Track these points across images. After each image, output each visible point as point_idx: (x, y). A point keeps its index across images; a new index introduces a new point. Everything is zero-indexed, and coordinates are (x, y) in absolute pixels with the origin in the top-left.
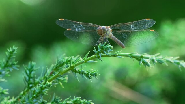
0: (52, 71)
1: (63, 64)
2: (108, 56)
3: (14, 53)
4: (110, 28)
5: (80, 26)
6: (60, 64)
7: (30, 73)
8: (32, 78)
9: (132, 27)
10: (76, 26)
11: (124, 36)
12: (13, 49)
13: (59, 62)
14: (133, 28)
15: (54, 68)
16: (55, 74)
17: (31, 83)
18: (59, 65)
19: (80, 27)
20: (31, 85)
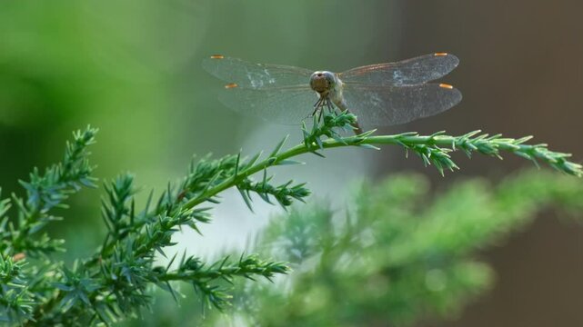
0: (182, 191)
1: (213, 173)
2: (340, 144)
3: (88, 143)
4: (341, 78)
5: (264, 74)
6: (204, 175)
7: (122, 200)
8: (126, 212)
9: (396, 76)
10: (252, 75)
11: (374, 100)
12: (87, 134)
13: (201, 167)
14: (399, 78)
15: (189, 182)
16: (189, 199)
17: (124, 226)
18: (201, 175)
19: (262, 76)
20: (121, 231)
